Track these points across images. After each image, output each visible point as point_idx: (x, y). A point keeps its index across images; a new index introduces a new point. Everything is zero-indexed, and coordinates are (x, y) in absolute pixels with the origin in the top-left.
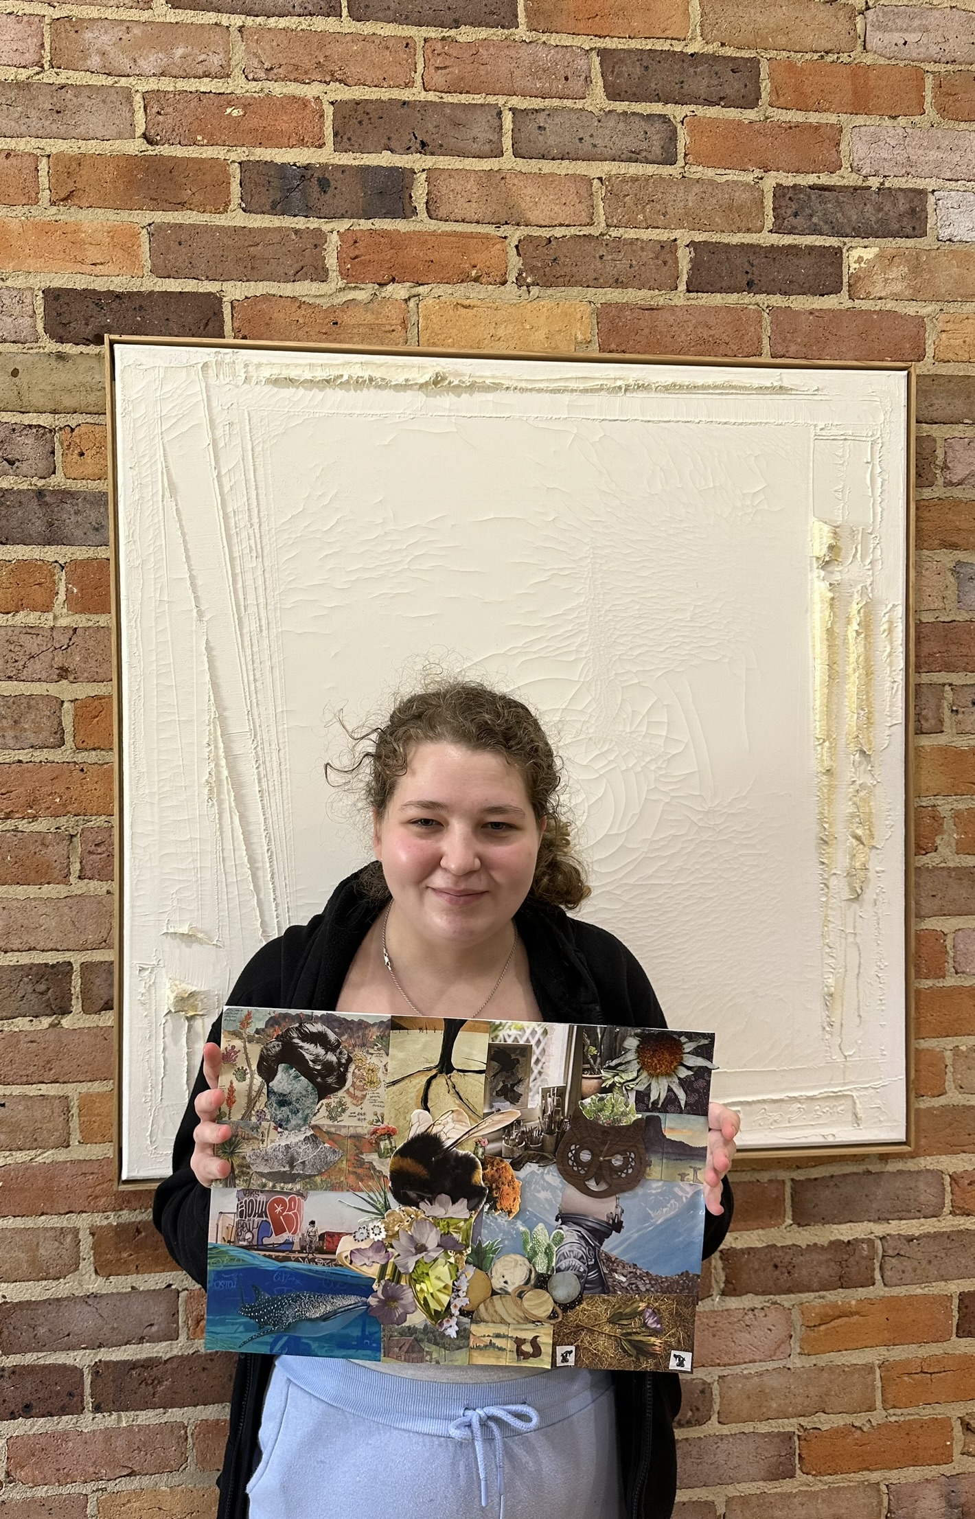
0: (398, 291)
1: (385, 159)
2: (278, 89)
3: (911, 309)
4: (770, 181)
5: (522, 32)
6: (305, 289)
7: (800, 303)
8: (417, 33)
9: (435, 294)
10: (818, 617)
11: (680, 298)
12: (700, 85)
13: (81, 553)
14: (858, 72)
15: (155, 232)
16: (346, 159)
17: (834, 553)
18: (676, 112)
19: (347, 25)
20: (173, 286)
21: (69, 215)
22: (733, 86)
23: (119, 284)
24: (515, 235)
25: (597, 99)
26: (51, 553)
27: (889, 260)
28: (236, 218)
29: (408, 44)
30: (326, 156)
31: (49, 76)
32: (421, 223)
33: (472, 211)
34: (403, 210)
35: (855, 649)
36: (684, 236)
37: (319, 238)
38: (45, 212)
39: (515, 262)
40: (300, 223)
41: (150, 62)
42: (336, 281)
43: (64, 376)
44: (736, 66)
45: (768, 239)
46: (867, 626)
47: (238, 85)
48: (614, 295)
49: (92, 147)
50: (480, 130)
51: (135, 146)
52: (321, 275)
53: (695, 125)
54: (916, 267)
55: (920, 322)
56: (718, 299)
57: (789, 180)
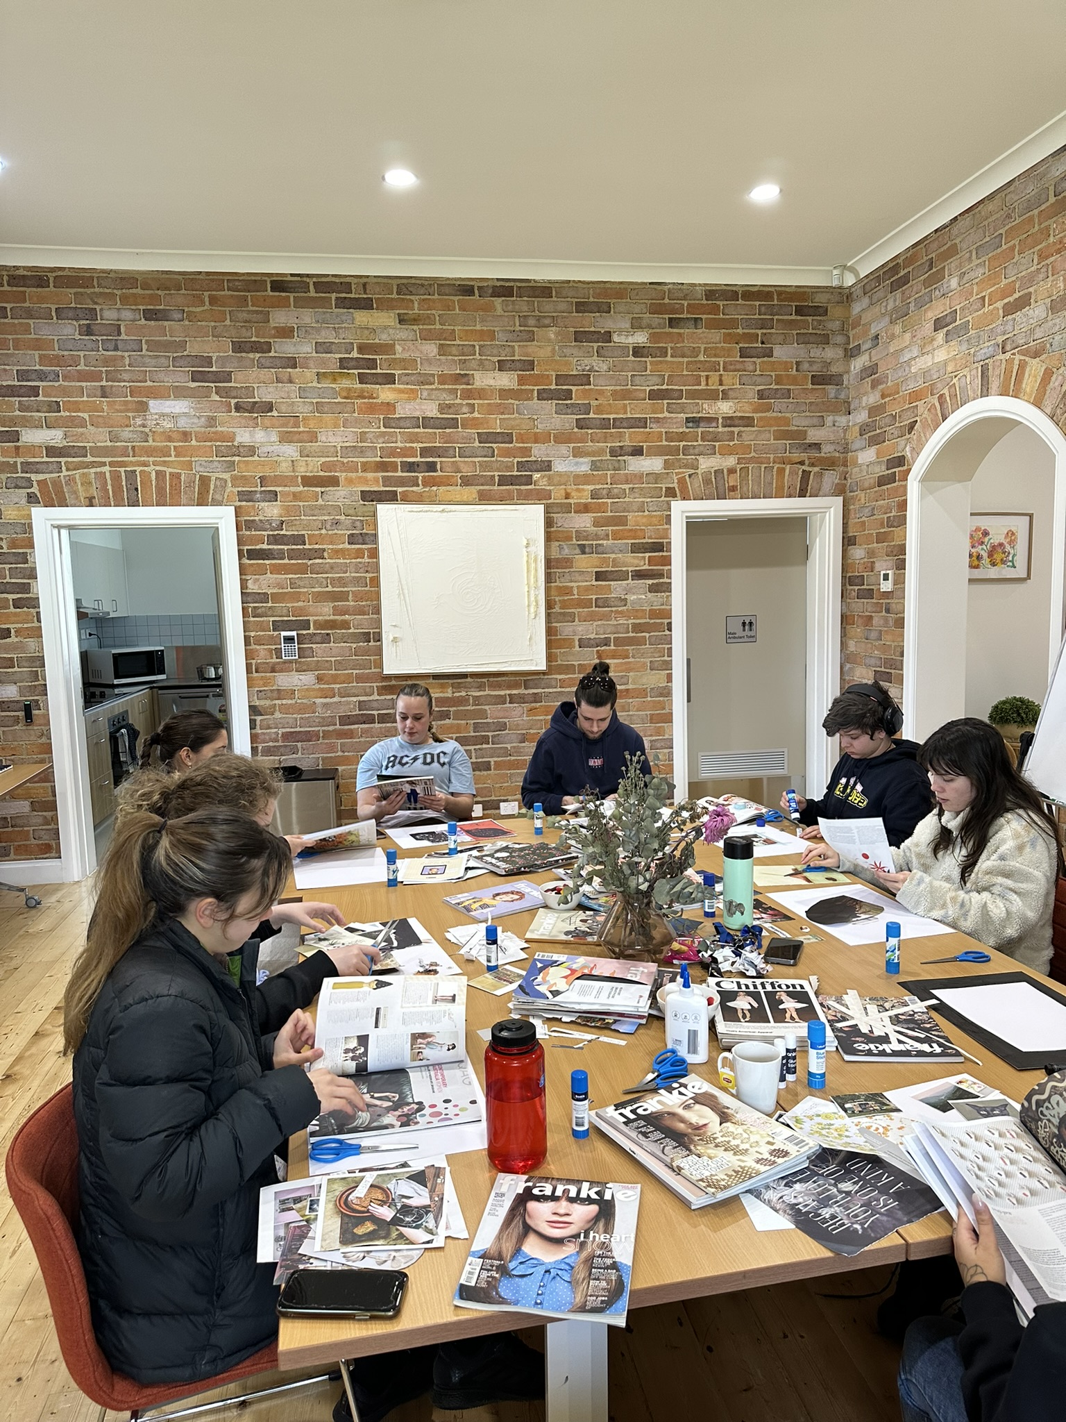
0: (435, 488)
1: (431, 459)
2: (408, 445)
3: (548, 488)
4: (516, 460)
5: (460, 430)
6: (415, 489)
7: (523, 487)
8: (437, 431)
9: (442, 489)
10: (525, 559)
11: (496, 487)
12: (500, 439)
13: (370, 546)
14: (536, 434)
15: (383, 477)
16: (423, 460)
17: (528, 546)
18: (494, 445)
19: (422, 430)
20: (387, 489)
21: (365, 474)
22: (507, 439)
23: (376, 489)
24: (459, 475)
25: (477, 444)
26: (364, 546)
27: (543, 477)
28: (400, 474)
29: (435, 433)
30: (418, 459)
31: (360, 444)
32: (439, 473)
33: (449, 470)
34: (436, 471)
35: (533, 565)
36: (496, 474)
37: (418, 477)
38: (360, 474)
39: (460, 481)
40: (413, 474)
41: (380, 441)
42: (421, 487)
43: (365, 509)
44: (508, 434)
45: (515, 473)
46: (536, 561)
47: (399, 444)
48: (482, 488)
49: (369, 459)
50: (451, 452)
51: (378, 459)
52: (418, 486)
53: (499, 448)
54: (549, 478)
55: (550, 491)
56: (504, 487)
57: (520, 460)
